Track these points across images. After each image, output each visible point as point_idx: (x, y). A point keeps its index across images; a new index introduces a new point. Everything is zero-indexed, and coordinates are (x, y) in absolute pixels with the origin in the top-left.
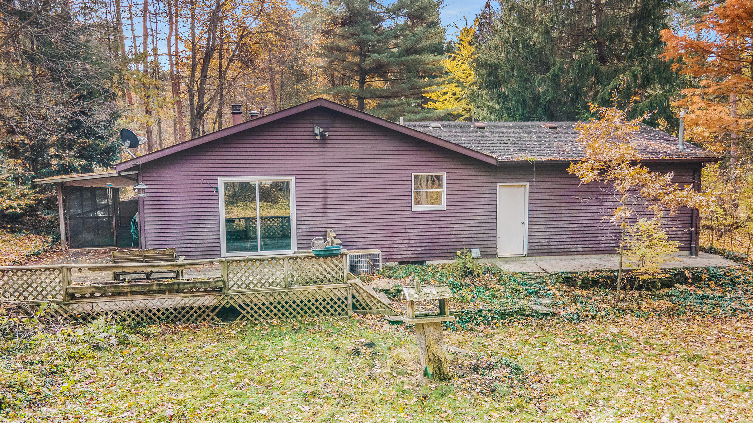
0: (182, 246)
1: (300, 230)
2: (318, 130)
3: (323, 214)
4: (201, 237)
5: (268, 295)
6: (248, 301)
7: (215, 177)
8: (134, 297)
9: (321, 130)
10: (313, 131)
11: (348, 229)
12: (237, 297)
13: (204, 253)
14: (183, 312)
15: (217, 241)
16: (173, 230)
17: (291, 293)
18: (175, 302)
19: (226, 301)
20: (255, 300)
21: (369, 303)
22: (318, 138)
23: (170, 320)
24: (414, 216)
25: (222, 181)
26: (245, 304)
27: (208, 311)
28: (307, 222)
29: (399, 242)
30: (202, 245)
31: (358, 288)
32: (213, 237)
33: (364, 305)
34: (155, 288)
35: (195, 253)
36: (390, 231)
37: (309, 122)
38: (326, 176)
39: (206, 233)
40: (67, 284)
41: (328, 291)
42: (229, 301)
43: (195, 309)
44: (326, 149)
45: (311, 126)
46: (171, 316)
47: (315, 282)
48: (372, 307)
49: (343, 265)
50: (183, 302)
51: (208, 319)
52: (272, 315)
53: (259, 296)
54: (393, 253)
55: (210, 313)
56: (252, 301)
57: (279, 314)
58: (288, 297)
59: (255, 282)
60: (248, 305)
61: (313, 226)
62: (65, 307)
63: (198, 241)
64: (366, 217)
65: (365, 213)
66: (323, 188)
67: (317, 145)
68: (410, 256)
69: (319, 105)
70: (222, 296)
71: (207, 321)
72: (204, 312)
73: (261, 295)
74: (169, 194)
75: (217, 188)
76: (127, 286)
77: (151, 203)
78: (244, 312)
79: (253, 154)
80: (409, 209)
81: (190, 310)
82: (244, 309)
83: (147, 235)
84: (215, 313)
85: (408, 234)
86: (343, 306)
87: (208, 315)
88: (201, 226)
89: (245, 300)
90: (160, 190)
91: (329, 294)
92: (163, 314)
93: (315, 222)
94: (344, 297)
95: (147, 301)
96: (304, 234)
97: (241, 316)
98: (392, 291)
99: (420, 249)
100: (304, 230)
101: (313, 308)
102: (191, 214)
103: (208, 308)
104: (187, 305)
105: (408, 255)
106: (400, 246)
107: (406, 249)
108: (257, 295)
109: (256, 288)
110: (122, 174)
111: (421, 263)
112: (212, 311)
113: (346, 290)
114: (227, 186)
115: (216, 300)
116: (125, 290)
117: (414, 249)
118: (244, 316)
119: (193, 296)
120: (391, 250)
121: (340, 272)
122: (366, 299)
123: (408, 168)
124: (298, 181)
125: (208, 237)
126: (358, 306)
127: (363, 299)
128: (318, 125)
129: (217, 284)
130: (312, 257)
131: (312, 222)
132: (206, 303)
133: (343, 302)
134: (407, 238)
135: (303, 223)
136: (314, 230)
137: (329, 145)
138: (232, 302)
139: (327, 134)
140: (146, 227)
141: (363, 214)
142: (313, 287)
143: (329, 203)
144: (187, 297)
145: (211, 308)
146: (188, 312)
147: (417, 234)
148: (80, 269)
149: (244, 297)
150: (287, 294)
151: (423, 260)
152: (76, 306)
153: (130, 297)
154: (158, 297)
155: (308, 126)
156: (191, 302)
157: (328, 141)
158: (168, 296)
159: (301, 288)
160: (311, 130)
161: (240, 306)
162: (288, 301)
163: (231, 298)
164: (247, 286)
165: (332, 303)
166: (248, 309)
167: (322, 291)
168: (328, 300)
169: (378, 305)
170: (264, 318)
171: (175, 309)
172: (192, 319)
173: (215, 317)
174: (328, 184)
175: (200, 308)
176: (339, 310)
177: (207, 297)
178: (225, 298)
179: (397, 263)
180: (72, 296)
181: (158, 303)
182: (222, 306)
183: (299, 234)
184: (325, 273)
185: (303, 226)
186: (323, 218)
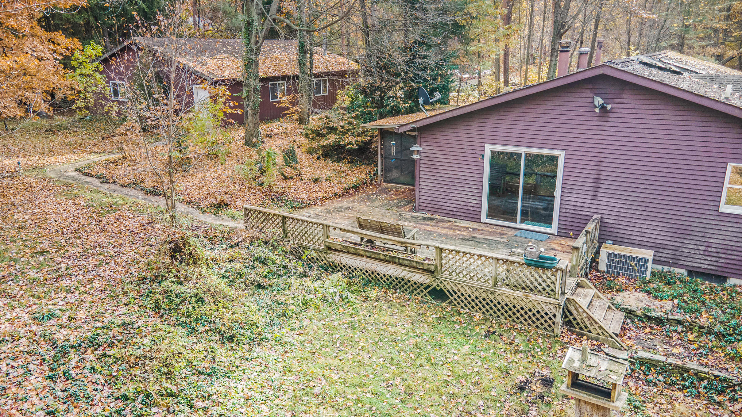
0: (448, 205)
1: (564, 211)
2: (598, 101)
3: (593, 198)
4: (465, 200)
5: (475, 289)
6: (456, 289)
7: (482, 145)
8: (368, 260)
9: (601, 102)
10: (593, 102)
11: (621, 218)
12: (446, 282)
13: (467, 215)
14: (402, 283)
15: (478, 206)
16: (442, 190)
17: (497, 294)
18: (397, 273)
19: (437, 284)
20: (462, 290)
21: (589, 326)
22: (597, 110)
23: (391, 287)
24: (722, 219)
25: (488, 149)
26: (453, 291)
27: (422, 288)
28: (572, 203)
29: (692, 247)
30: (465, 207)
31: (578, 306)
32: (475, 202)
33: (582, 325)
34: (382, 257)
35: (458, 214)
36: (679, 231)
37: (589, 91)
38: (603, 155)
39: (469, 197)
40: (326, 237)
41: (535, 303)
42: (439, 284)
43: (412, 283)
44: (605, 124)
45: (591, 95)
46: (394, 284)
47: (523, 288)
48: (592, 331)
49: (556, 280)
50: (403, 274)
51: (422, 294)
52: (477, 308)
53: (466, 288)
54: (681, 258)
55: (423, 290)
56: (459, 290)
57: (484, 310)
58: (493, 296)
59: (465, 273)
60: (456, 293)
61: (580, 209)
62: (325, 255)
63: (462, 203)
64: (647, 209)
65: (648, 205)
66: (596, 168)
67: (596, 119)
68: (706, 266)
69: (601, 72)
70: (434, 279)
71: (421, 296)
72: (419, 287)
73: (468, 287)
74: (441, 156)
75: (483, 156)
76: (362, 250)
77: (426, 162)
78: (452, 298)
79: (523, 123)
80: (716, 208)
81: (407, 282)
82: (452, 296)
83: (421, 190)
84: (428, 291)
85: (707, 240)
86: (550, 322)
87: (422, 291)
88: (466, 189)
89: (454, 287)
90: (434, 152)
91: (536, 305)
92: (388, 279)
93: (582, 205)
94: (553, 314)
95: (376, 266)
96: (568, 215)
97: (449, 300)
98: (638, 313)
99: (723, 261)
100: (568, 211)
101: (518, 315)
102: (458, 177)
103: (422, 285)
104: (406, 278)
105: (704, 265)
106: (692, 251)
107: (700, 257)
108: (464, 286)
109: (465, 279)
110: (407, 133)
111: (721, 279)
112: (426, 288)
113: (556, 307)
114: (493, 154)
115: (428, 280)
116: (362, 253)
117: (713, 259)
118: (451, 302)
119: (411, 272)
120: (677, 253)
121: (552, 286)
122: (586, 320)
123: (724, 155)
124: (568, 156)
125: (471, 201)
126: (575, 325)
127: (582, 319)
128: (597, 94)
129: (429, 266)
130: (523, 264)
131: (578, 204)
132: (421, 280)
133: (550, 318)
134: (705, 244)
135: (568, 203)
136: (580, 213)
137: (610, 120)
138: (442, 286)
139: (609, 107)
140: (421, 183)
141: (644, 204)
142: (520, 294)
143: (601, 186)
144: (405, 270)
145: (425, 286)
146: (406, 284)
147: (721, 242)
148: (335, 229)
149: (452, 285)
150: (492, 293)
151: (726, 275)
152: (331, 255)
153: (365, 259)
154: (384, 264)
155: (588, 95)
156: (409, 275)
157: (611, 115)
158: (391, 266)
159: (507, 291)
160: (591, 100)
161: (448, 291)
162: (493, 300)
163: (441, 282)
164: (457, 275)
165: (538, 316)
166: (456, 296)
167: (529, 300)
168: (535, 311)
169: (600, 331)
170: (469, 309)
171: (397, 278)
172: (409, 290)
173: (427, 294)
174: (603, 164)
175: (415, 283)
176: (546, 325)
177: (421, 275)
178: (437, 280)
179: (684, 272)
180: (329, 248)
181: (385, 270)
182: (433, 287)
183: (562, 214)
184: (536, 283)
185: (567, 207)
186: (593, 202)
